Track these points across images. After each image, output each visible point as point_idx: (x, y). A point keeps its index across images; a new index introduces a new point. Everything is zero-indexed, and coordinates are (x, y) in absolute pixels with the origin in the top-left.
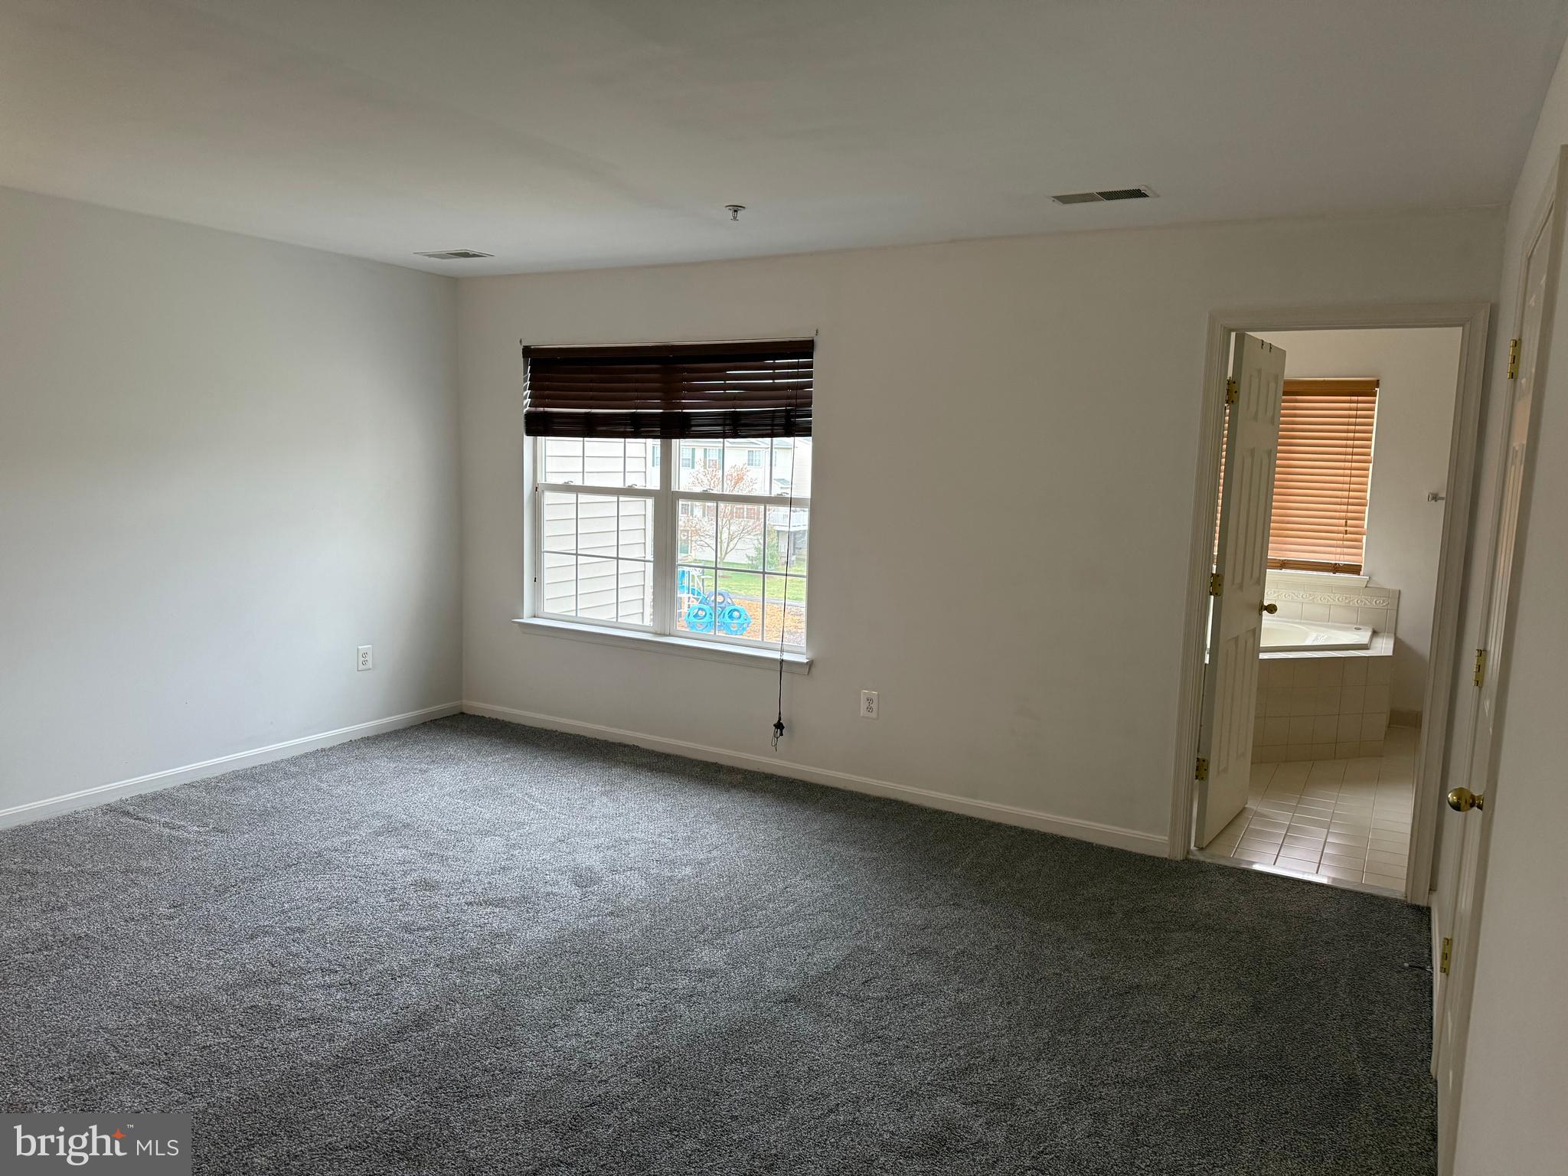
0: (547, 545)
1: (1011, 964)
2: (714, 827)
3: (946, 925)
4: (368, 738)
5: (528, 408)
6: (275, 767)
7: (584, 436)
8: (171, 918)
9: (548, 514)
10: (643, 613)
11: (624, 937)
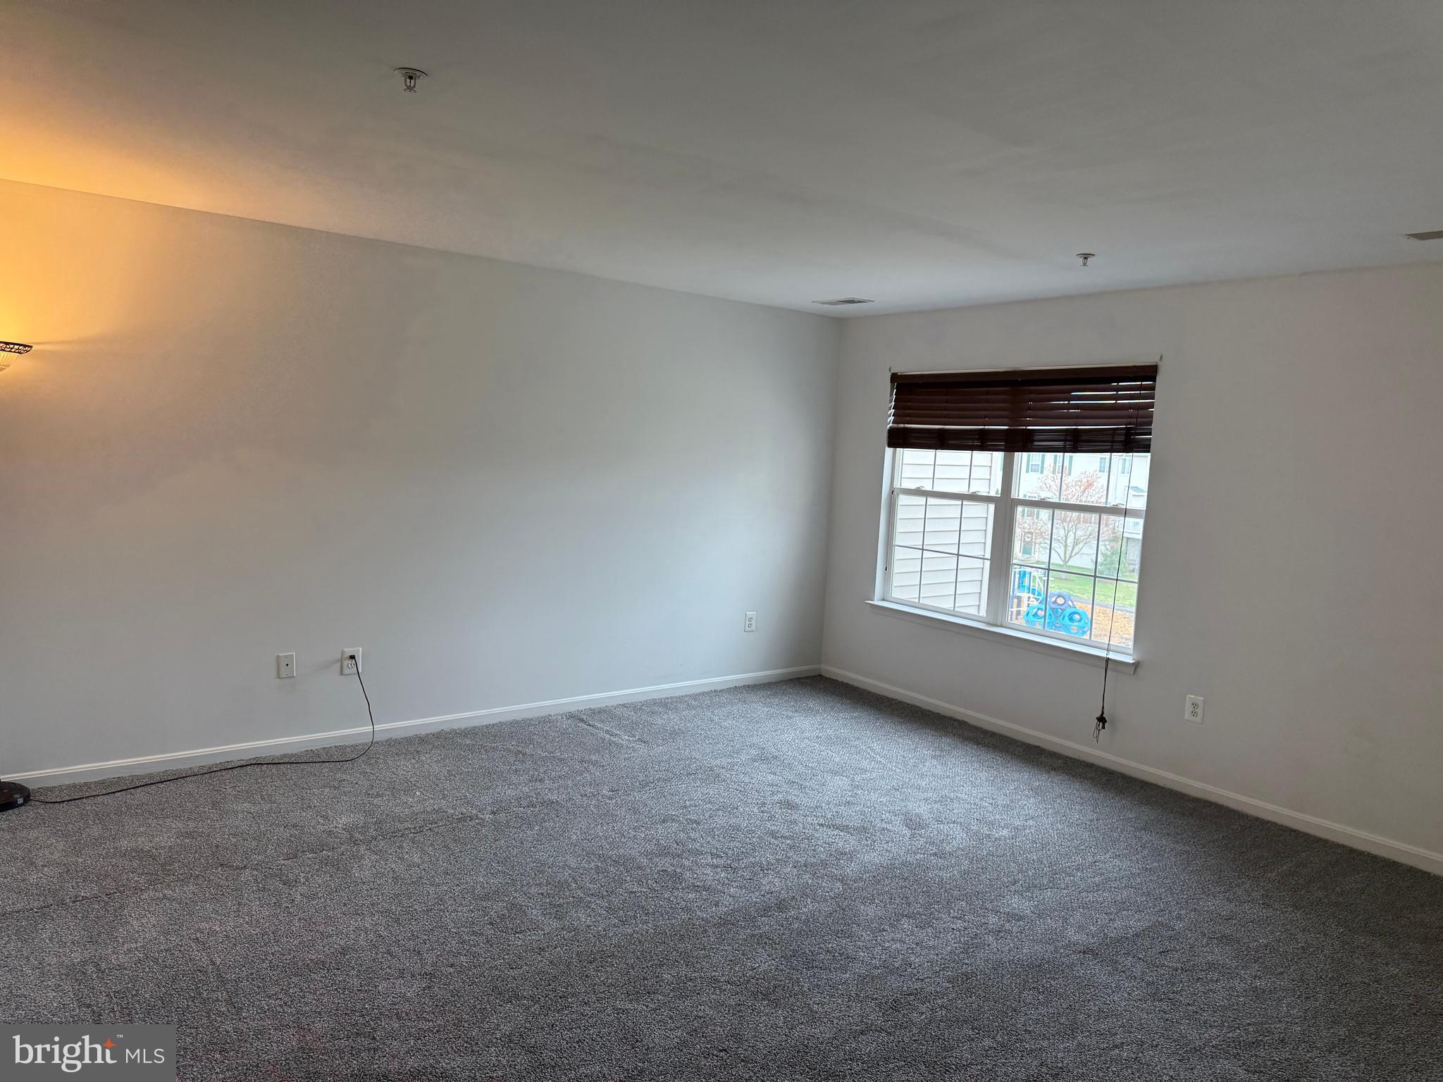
0: (898, 540)
1: (1316, 965)
2: (1032, 800)
3: (1252, 919)
4: (749, 686)
5: (891, 424)
6: (681, 699)
7: (936, 449)
8: (611, 798)
9: (901, 513)
10: (979, 606)
11: (946, 875)
